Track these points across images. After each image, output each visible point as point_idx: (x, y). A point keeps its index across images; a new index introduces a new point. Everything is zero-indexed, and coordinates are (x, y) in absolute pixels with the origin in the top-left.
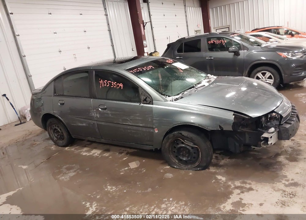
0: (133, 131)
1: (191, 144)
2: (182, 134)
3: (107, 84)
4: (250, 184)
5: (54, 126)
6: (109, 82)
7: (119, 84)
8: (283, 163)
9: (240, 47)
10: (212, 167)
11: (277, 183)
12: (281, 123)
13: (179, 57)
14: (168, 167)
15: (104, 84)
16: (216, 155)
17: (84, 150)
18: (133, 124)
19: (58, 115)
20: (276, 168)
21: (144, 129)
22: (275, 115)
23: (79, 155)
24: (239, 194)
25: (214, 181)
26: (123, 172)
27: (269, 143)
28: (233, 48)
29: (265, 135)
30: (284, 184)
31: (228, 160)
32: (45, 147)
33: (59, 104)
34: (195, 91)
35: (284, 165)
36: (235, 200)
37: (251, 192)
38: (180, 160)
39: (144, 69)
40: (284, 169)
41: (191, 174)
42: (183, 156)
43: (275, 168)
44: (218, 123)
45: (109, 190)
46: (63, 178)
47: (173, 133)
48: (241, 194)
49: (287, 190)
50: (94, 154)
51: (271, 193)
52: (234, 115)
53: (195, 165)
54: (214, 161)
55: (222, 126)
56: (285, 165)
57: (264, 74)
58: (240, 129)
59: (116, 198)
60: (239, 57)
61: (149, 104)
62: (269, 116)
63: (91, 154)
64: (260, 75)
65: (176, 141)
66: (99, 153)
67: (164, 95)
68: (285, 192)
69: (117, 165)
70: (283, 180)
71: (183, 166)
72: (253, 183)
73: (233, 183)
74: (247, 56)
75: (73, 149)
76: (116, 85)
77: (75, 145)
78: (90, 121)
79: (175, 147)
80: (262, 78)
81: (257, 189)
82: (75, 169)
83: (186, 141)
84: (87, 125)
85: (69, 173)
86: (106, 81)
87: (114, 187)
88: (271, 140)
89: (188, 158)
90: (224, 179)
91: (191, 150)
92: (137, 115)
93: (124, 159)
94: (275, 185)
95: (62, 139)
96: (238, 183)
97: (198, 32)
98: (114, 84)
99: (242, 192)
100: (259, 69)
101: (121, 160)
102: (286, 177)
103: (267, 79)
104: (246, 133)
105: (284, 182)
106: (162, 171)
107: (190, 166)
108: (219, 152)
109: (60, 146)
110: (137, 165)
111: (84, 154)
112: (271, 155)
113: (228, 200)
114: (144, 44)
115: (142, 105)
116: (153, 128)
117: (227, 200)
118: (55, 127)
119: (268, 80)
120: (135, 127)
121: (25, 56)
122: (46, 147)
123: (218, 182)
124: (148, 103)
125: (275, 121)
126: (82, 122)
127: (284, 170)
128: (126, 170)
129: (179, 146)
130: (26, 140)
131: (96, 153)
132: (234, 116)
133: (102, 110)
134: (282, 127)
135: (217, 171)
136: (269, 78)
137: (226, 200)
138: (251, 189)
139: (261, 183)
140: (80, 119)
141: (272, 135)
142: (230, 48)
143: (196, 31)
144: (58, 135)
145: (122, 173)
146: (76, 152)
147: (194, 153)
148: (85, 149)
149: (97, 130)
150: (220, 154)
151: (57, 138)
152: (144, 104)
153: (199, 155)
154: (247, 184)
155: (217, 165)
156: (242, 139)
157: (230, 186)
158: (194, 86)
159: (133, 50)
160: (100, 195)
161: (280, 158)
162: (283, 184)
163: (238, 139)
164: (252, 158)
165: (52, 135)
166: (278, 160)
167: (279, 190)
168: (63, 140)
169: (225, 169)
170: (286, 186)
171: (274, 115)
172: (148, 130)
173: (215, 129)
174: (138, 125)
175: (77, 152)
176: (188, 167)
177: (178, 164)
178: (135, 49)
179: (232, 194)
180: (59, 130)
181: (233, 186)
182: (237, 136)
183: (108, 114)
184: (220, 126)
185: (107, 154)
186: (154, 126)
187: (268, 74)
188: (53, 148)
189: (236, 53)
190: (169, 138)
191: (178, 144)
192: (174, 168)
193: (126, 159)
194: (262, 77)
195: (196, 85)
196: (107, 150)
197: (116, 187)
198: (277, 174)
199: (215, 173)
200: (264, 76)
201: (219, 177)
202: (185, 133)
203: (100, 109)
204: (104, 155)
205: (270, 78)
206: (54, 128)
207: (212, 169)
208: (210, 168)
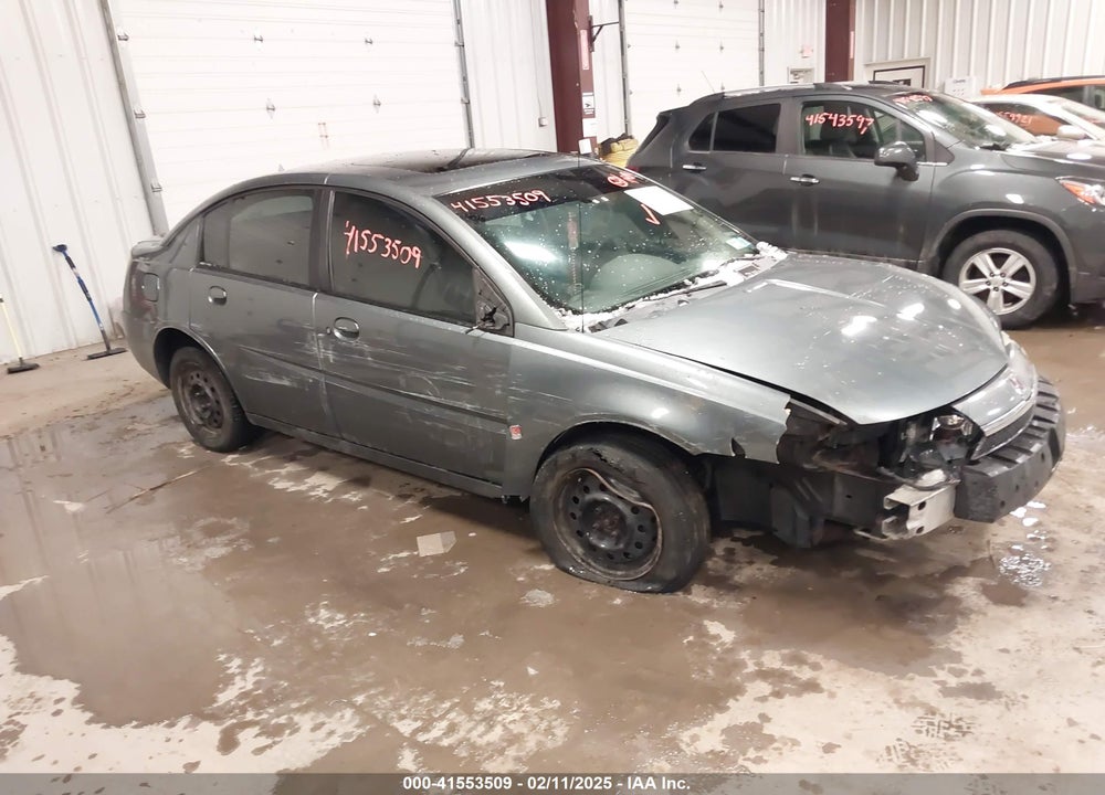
0: (441, 426)
1: (633, 497)
2: (599, 455)
3: (370, 245)
4: (815, 667)
5: (194, 374)
6: (376, 238)
7: (408, 249)
8: (964, 604)
9: (923, 147)
10: (703, 587)
11: (917, 677)
12: (974, 457)
13: (695, 164)
14: (548, 567)
15: (361, 242)
16: (733, 545)
17: (283, 471)
18: (443, 401)
19: (204, 338)
20: (933, 620)
21: (478, 424)
22: (959, 424)
23: (262, 487)
24: (763, 699)
25: (691, 638)
26: (388, 567)
27: (910, 525)
28: (896, 150)
29: (901, 495)
30: (942, 683)
31: (768, 569)
32: (160, 447)
33: (211, 300)
34: (680, 302)
35: (965, 613)
36: (742, 720)
37: (809, 697)
38: (591, 549)
39: (510, 199)
40: (960, 627)
41: (618, 601)
42: (602, 533)
43: (928, 620)
44: (730, 431)
45: (320, 623)
46: (185, 560)
47: (572, 449)
48: (771, 698)
49: (943, 710)
50: (313, 488)
51: (881, 713)
52: (789, 406)
53: (637, 574)
54: (714, 564)
55: (741, 444)
56: (972, 611)
57: (999, 260)
58: (816, 462)
59: (334, 653)
60: (914, 186)
61: (501, 332)
62: (936, 425)
63: (303, 488)
64: (983, 261)
65: (580, 480)
66: (330, 489)
67: (558, 305)
68: (933, 714)
69: (375, 537)
70: (943, 669)
71: (598, 570)
72: (829, 665)
73: (756, 657)
74: (946, 184)
75: (248, 464)
76: (399, 251)
77: (260, 448)
78: (305, 373)
79: (576, 500)
80: (992, 274)
81: (834, 690)
82: (233, 536)
83: (612, 481)
84: (295, 385)
85: (208, 546)
86: (368, 232)
87: (339, 616)
88: (921, 515)
89: (616, 544)
90: (728, 636)
91: (630, 517)
92: (458, 368)
93: (408, 520)
94: (905, 683)
95: (215, 425)
96: (774, 658)
97: (801, 74)
98: (394, 246)
99: (778, 694)
100: (982, 238)
101: (394, 523)
102: (957, 657)
103: (1008, 280)
104: (837, 480)
105: (942, 675)
106: (521, 579)
107: (623, 573)
108: (745, 534)
109: (208, 448)
110: (444, 546)
111: (279, 485)
112: (929, 568)
113: (717, 716)
114: (584, 106)
115: (477, 332)
116: (508, 424)
117: (712, 715)
118: (196, 380)
119: (1012, 285)
120: (448, 412)
121: (142, 116)
122: (164, 444)
123: (705, 645)
124: (498, 328)
125: (954, 446)
126: (279, 373)
127: (959, 633)
128: (401, 558)
129: (588, 497)
130: (110, 412)
131: (319, 486)
132: (788, 411)
133: (345, 339)
134: (972, 471)
135: (715, 606)
136: (1016, 277)
137: (708, 717)
138: (812, 686)
139: (856, 667)
140: (272, 360)
141: (925, 496)
142: (882, 150)
143: (795, 73)
144: (205, 410)
145: (385, 570)
146: (257, 474)
147: (641, 528)
148: (291, 468)
149: (326, 407)
150: (746, 542)
151: (202, 419)
152: (485, 330)
153: (655, 539)
154: (806, 669)
155: (720, 583)
156: (819, 498)
157: (741, 664)
158: (687, 282)
159: (541, 126)
160: (284, 637)
161: (960, 583)
162: (937, 682)
163: (808, 498)
164: (856, 572)
165: (187, 405)
166: (949, 591)
167: (914, 703)
168: (219, 427)
169: (745, 599)
170: (947, 692)
171: (955, 423)
172: (490, 427)
173: (716, 452)
174: (458, 404)
175: (259, 475)
176: (615, 576)
177: (583, 561)
178: (550, 121)
179: (738, 697)
180: (208, 391)
181: (751, 668)
182: (803, 485)
183: (361, 353)
184: (733, 442)
185: (355, 496)
186: (509, 418)
187: (1016, 261)
188: (187, 451)
189: (905, 171)
190: (556, 466)
191: (587, 490)
192: (567, 571)
193: (413, 519)
194: (990, 269)
195: (692, 280)
196: (361, 482)
197: (348, 618)
198: (931, 643)
199: (706, 611)
200: (999, 265)
201: (714, 627)
202: (612, 454)
203: (337, 334)
204: (346, 496)
205: (1021, 275)
206: (192, 382)
207: (699, 596)
208: (693, 591)
